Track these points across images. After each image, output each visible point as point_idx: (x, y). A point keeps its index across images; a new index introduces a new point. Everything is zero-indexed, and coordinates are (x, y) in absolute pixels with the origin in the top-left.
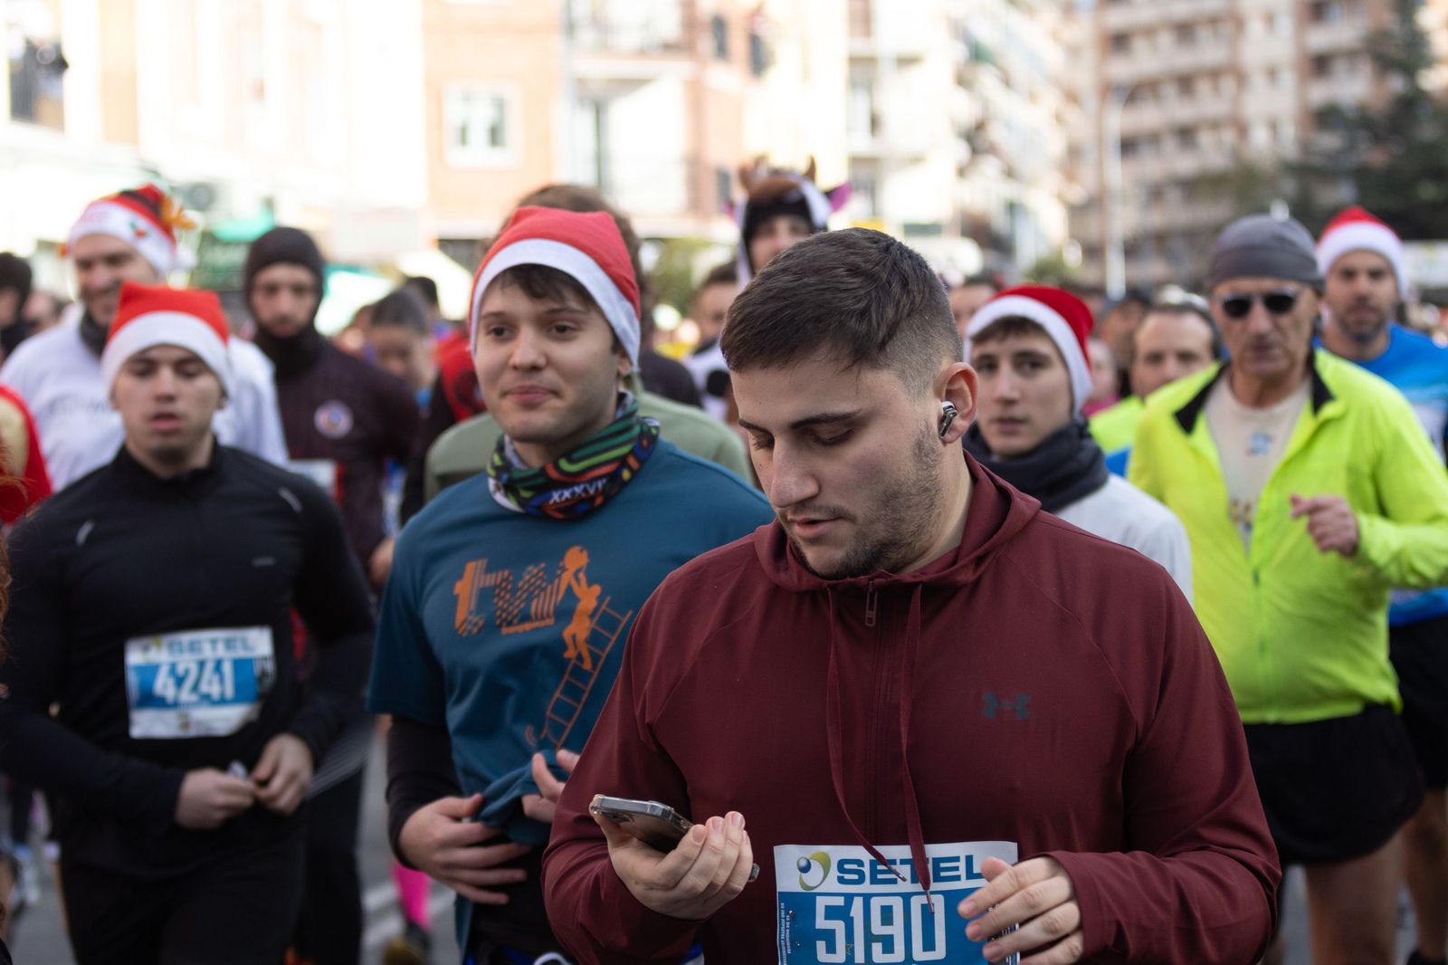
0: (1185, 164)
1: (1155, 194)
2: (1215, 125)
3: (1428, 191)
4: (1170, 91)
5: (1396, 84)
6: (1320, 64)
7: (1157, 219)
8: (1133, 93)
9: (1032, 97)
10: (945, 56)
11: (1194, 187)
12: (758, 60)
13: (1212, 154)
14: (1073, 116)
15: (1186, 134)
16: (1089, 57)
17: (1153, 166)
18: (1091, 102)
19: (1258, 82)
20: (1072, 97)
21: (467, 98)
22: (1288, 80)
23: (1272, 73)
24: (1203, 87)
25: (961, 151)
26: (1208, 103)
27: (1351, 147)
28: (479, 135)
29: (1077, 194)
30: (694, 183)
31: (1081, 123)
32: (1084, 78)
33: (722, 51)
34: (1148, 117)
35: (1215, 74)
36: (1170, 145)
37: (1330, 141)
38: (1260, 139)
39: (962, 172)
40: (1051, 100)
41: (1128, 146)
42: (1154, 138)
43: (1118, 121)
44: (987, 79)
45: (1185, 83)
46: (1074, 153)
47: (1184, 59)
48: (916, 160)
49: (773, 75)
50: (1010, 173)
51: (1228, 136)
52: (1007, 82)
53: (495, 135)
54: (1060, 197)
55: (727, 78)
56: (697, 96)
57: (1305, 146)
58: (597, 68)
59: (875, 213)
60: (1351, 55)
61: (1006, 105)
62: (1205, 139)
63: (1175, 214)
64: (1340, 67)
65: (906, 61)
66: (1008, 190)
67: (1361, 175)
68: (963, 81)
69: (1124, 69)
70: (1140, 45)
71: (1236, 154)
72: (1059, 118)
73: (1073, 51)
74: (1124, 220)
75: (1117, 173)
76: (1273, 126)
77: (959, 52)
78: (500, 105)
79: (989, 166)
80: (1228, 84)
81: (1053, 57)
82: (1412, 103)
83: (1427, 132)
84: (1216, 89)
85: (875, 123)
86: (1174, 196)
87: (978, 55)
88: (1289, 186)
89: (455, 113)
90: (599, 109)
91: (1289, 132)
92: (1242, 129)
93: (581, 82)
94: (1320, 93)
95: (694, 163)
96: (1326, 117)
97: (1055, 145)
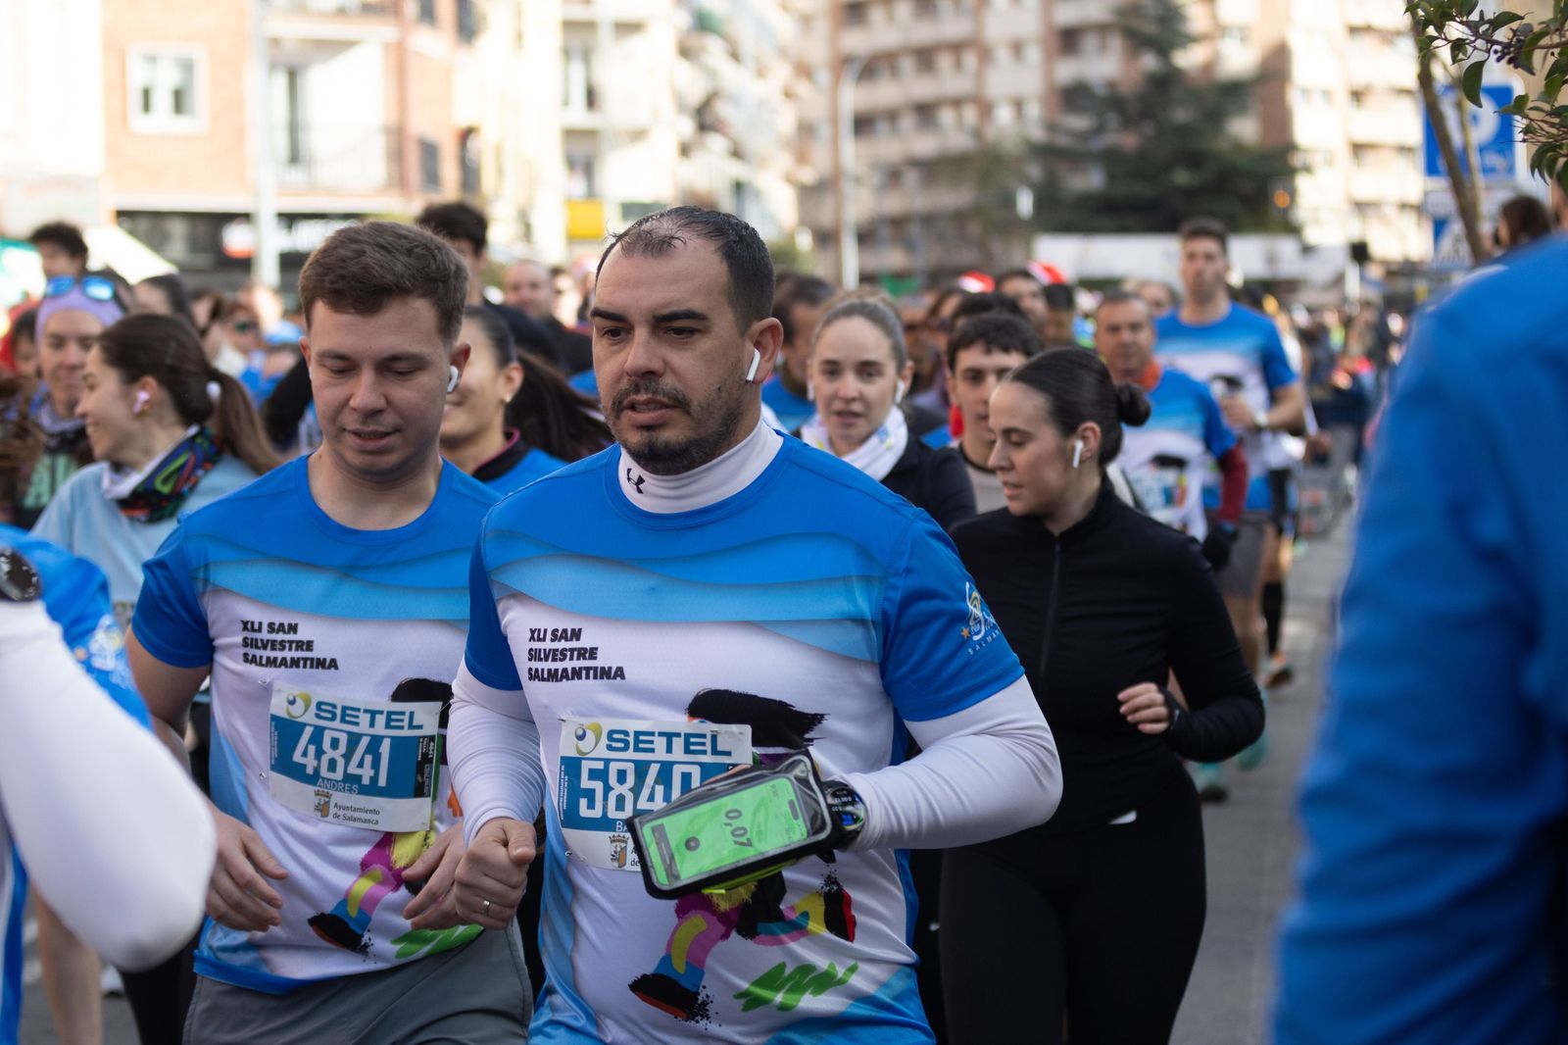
0: (925, 145)
1: (893, 176)
2: (957, 103)
3: (1181, 177)
4: (907, 65)
5: (1149, 62)
6: (1068, 40)
7: (894, 204)
8: (870, 68)
9: (761, 72)
10: (667, 24)
11: (933, 169)
12: (467, 27)
13: (953, 134)
14: (803, 89)
15: (925, 112)
16: (822, 27)
17: (890, 147)
18: (824, 77)
19: (1003, 56)
20: (804, 71)
21: (152, 59)
22: (1034, 54)
23: (1017, 48)
24: (945, 61)
25: (686, 127)
26: (948, 81)
27: (1099, 129)
28: (162, 100)
29: (807, 176)
30: (396, 157)
31: (813, 99)
32: (817, 51)
33: (428, 13)
34: (885, 93)
35: (957, 48)
36: (907, 122)
37: (1079, 122)
38: (1004, 115)
39: (685, 150)
40: (782, 73)
41: (863, 124)
42: (892, 115)
43: (853, 97)
44: (714, 49)
45: (925, 57)
46: (806, 130)
47: (924, 32)
48: (638, 135)
49: (485, 42)
50: (737, 153)
51: (970, 114)
52: (735, 56)
53: (180, 101)
54: (790, 180)
55: (433, 43)
56: (400, 60)
57: (1051, 127)
58: (292, 29)
59: (591, 194)
60: (1102, 29)
61: (733, 77)
62: (947, 116)
63: (913, 198)
64: (1090, 42)
65: (628, 28)
66: (737, 170)
67: (1111, 158)
68: (685, 52)
69: (858, 42)
70: (877, 15)
71: (978, 134)
72: (788, 94)
73: (806, 21)
74: (859, 204)
75: (852, 153)
76: (1018, 105)
77: (684, 20)
78: (187, 67)
79: (716, 143)
80: (970, 60)
81: (785, 27)
82: (1166, 82)
83: (1181, 115)
84: (958, 64)
85: (592, 99)
86: (912, 178)
87: (703, 23)
88: (1035, 171)
89: (138, 75)
90: (293, 75)
91: (1034, 110)
92: (986, 109)
93: (275, 42)
94: (1067, 71)
95: (397, 137)
96: (1074, 96)
97: (786, 121)
